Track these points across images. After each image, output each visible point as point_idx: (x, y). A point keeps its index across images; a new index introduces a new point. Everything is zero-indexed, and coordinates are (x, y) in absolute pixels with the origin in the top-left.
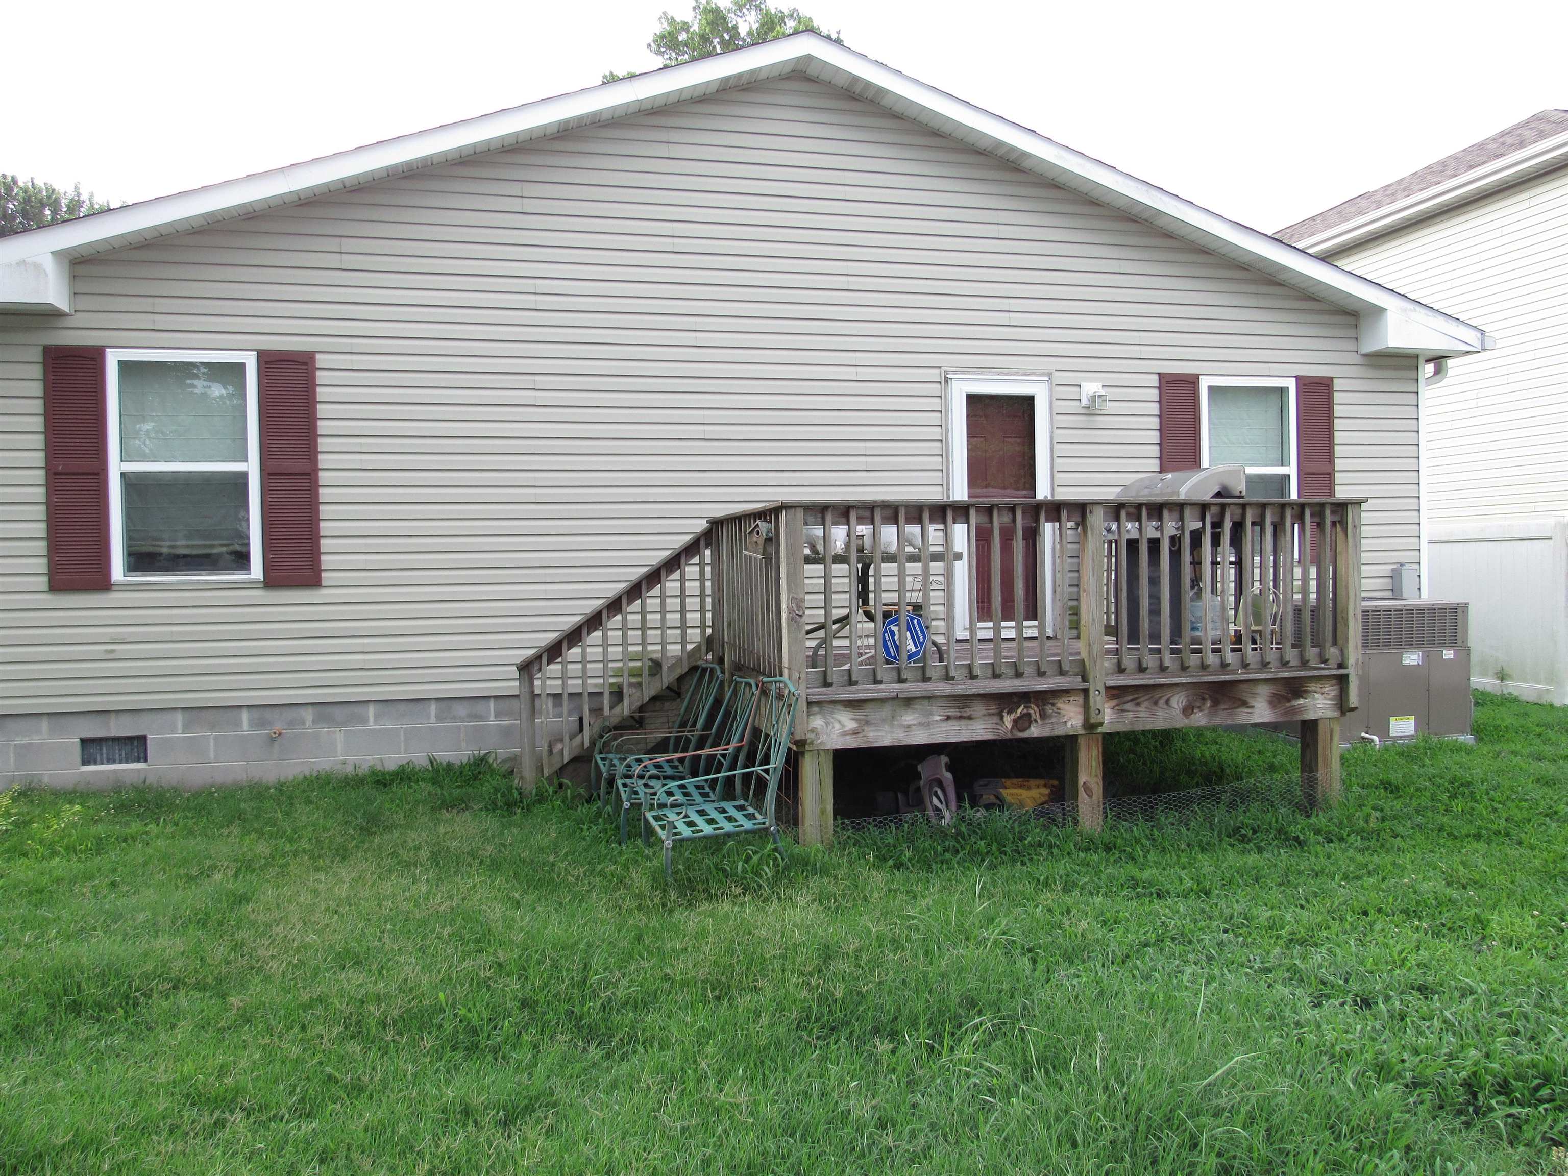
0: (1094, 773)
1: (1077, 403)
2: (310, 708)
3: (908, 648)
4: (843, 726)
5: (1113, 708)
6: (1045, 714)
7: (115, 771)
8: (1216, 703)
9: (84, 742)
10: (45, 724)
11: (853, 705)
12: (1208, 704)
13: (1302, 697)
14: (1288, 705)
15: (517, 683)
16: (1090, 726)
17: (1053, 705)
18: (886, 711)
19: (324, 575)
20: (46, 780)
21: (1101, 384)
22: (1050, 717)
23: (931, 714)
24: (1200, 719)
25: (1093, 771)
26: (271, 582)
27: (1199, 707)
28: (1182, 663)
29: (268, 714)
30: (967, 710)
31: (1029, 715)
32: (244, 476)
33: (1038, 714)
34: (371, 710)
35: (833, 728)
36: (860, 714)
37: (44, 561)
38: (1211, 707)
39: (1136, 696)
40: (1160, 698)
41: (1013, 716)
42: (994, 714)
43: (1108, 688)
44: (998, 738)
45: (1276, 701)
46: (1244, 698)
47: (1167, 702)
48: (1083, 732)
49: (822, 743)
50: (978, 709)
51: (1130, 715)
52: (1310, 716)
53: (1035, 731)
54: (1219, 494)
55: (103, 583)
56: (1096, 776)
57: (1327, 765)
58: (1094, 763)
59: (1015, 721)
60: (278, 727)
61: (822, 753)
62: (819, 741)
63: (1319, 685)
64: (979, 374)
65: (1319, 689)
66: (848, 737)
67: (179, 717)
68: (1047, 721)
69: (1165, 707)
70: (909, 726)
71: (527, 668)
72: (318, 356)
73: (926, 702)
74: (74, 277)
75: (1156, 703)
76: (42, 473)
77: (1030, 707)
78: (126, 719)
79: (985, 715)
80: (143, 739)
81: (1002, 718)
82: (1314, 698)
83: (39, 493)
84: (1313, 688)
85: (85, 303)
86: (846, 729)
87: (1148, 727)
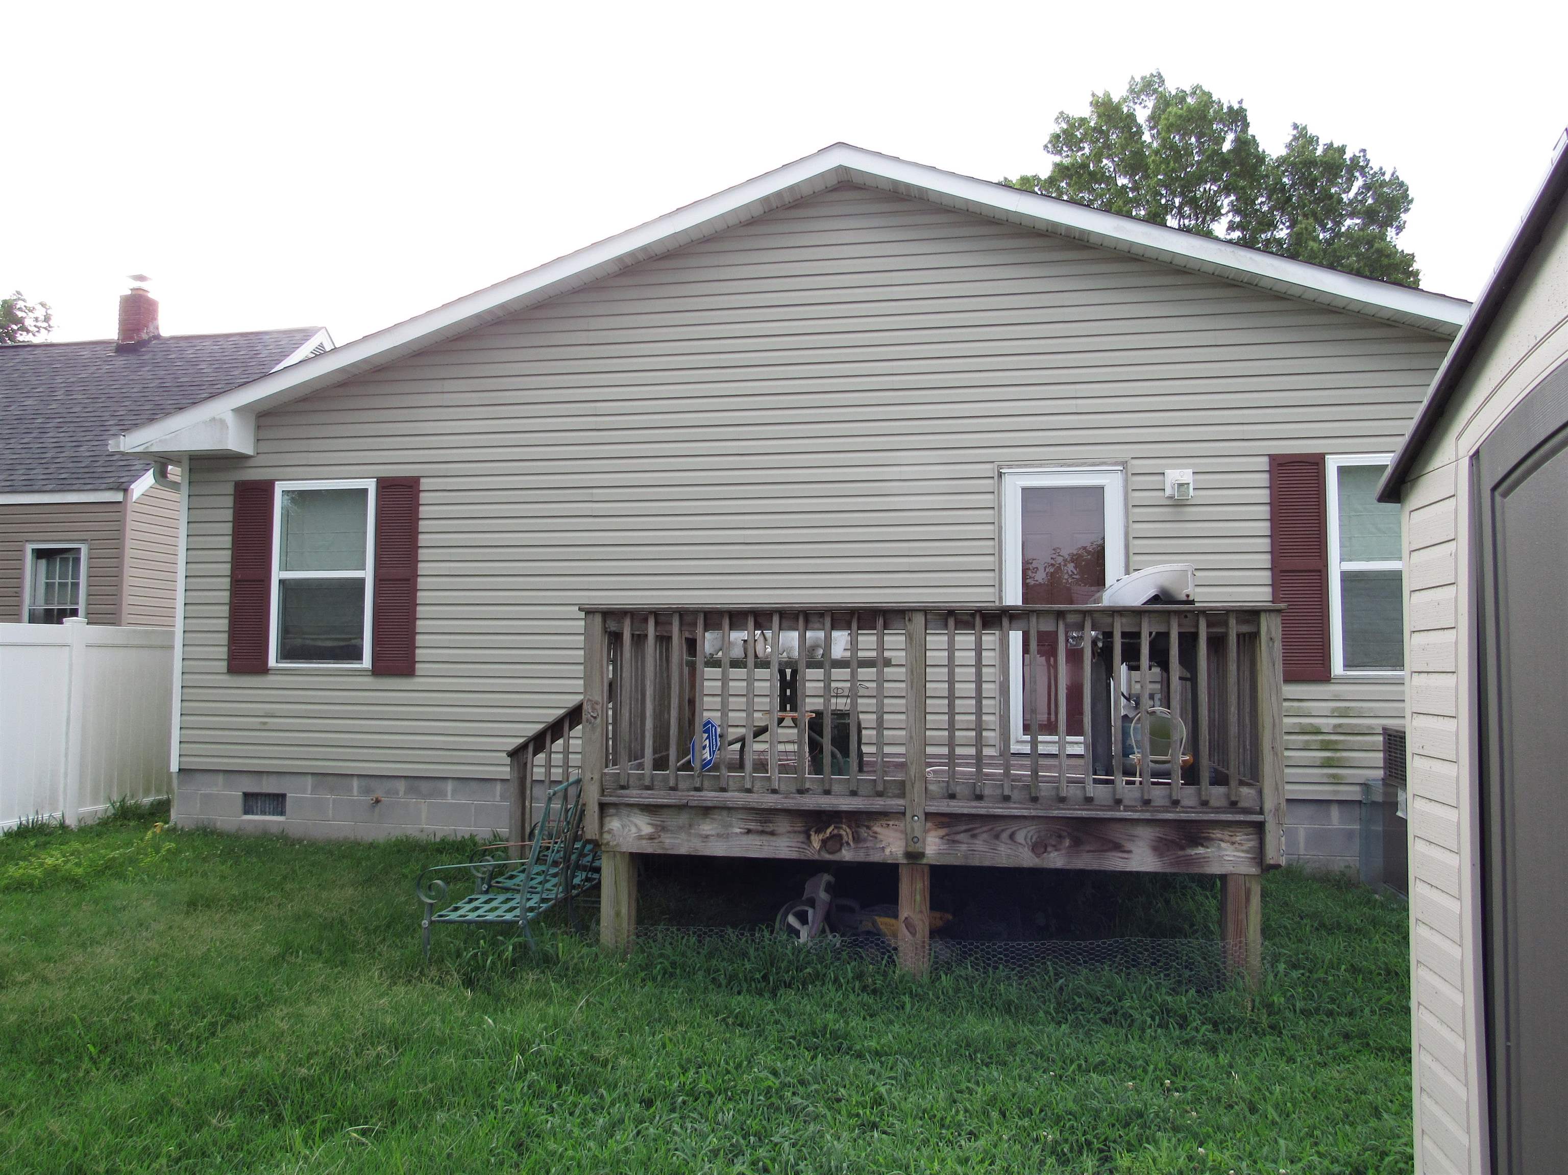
0: (917, 910)
1: (1160, 493)
2: (403, 779)
3: (705, 756)
4: (639, 830)
5: (942, 838)
6: (858, 838)
7: (264, 821)
8: (1077, 843)
9: (246, 795)
10: (220, 778)
11: (650, 809)
12: (1067, 842)
13: (1202, 846)
14: (1181, 853)
15: (508, 769)
16: (914, 857)
17: (868, 827)
18: (683, 819)
19: (418, 666)
20: (218, 824)
21: (1191, 471)
22: (865, 840)
23: (731, 826)
24: (1056, 860)
25: (917, 907)
26: (380, 669)
27: (1054, 846)
28: (1030, 794)
29: (373, 783)
30: (771, 825)
31: (840, 836)
32: (362, 581)
33: (850, 837)
34: (450, 786)
35: (630, 830)
36: (657, 820)
37: (225, 649)
38: (1070, 847)
39: (971, 826)
40: (1003, 831)
41: (821, 836)
42: (799, 832)
43: (928, 815)
44: (803, 857)
45: (1160, 847)
46: (1117, 840)
47: (1012, 836)
48: (905, 861)
49: (617, 845)
50: (782, 825)
51: (964, 847)
52: (1215, 869)
53: (847, 855)
54: (1155, 599)
55: (262, 669)
56: (921, 912)
57: (1241, 931)
58: (918, 898)
59: (824, 842)
60: (379, 794)
61: (618, 857)
62: (615, 843)
63: (1226, 833)
64: (1037, 467)
65: (1227, 838)
66: (644, 842)
67: (309, 779)
68: (861, 845)
69: (1009, 842)
70: (707, 837)
71: (516, 754)
72: (422, 480)
73: (725, 813)
74: (258, 427)
75: (997, 837)
76: (228, 580)
77: (841, 828)
78: (273, 780)
79: (789, 832)
80: (284, 796)
81: (809, 837)
82: (1219, 847)
83: (225, 596)
84: (1219, 836)
85: (265, 447)
86: (643, 833)
87: (987, 863)
